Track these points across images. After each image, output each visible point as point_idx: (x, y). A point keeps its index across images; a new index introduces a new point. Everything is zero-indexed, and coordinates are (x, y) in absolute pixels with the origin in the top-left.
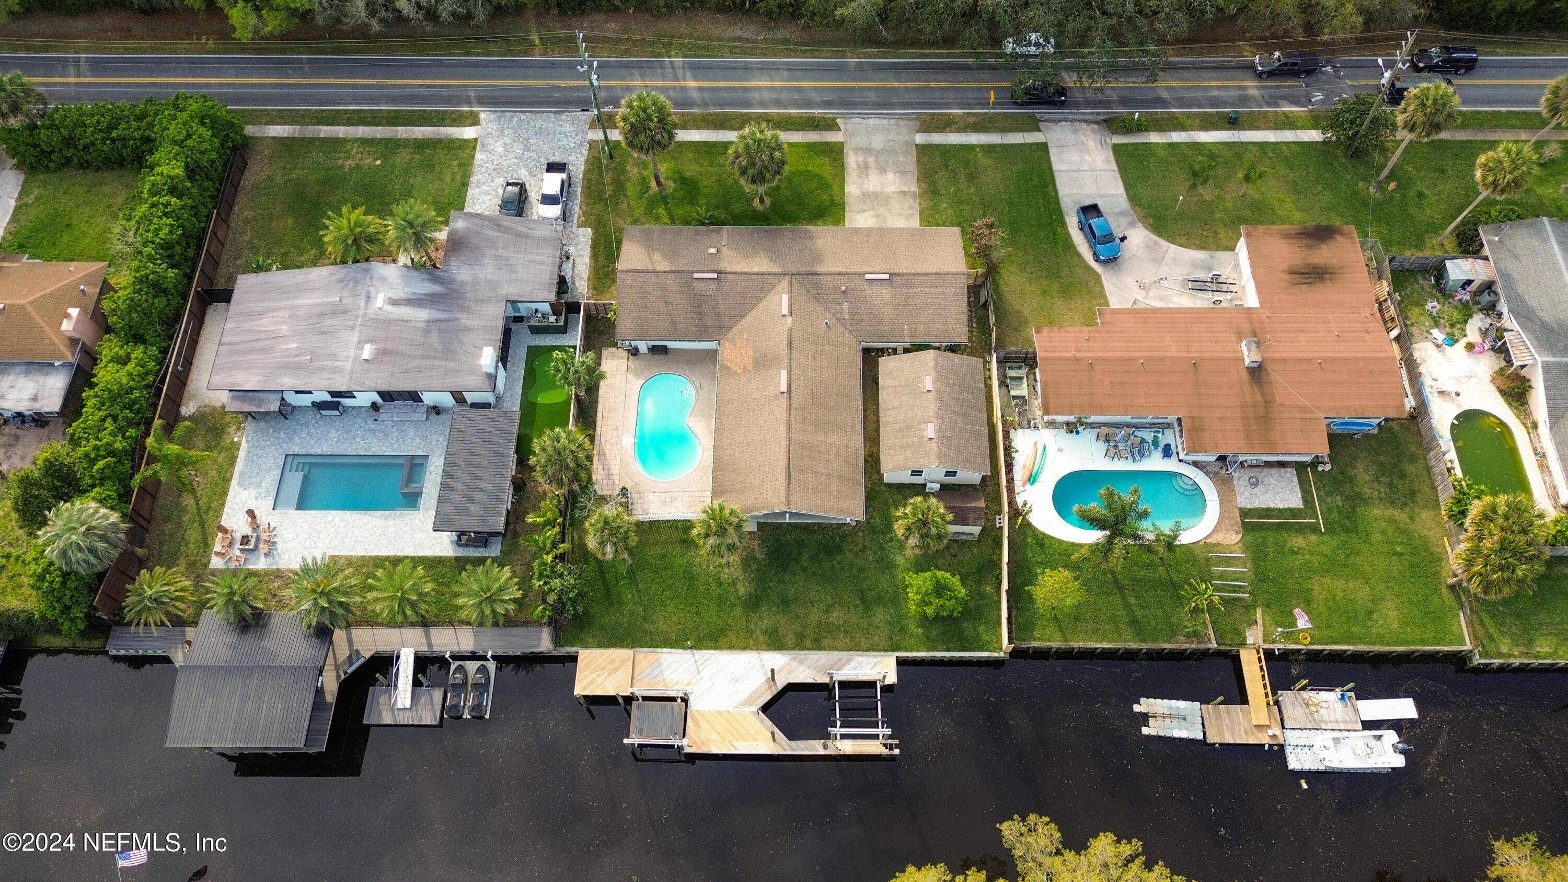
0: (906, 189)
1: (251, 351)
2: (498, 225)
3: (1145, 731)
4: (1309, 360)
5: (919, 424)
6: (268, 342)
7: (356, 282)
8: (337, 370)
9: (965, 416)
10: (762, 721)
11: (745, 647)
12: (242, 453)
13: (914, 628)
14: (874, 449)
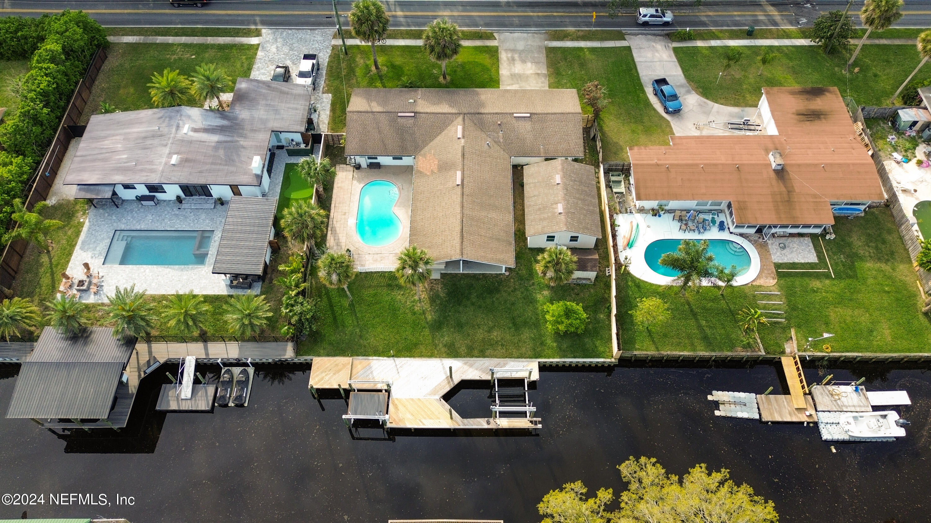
0: (539, 72)
1: (94, 160)
2: (269, 86)
3: (717, 413)
4: (816, 165)
5: (552, 204)
6: (107, 155)
7: (170, 118)
8: (152, 171)
9: (583, 200)
10: (443, 405)
11: (431, 356)
12: (85, 229)
13: (550, 342)
14: (521, 227)
